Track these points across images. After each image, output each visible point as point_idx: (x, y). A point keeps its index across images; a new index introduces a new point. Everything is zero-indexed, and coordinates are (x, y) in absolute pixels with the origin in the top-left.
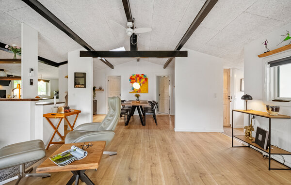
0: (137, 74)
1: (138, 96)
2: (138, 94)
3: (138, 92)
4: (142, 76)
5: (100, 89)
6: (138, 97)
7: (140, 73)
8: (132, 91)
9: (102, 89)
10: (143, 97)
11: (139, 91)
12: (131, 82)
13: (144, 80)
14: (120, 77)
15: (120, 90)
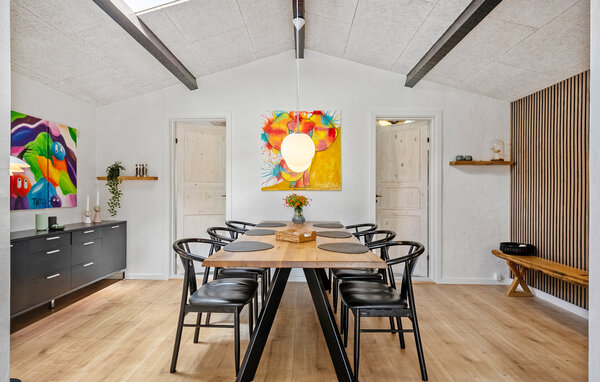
0: (295, 109)
1: (298, 204)
2: (299, 193)
3: (297, 185)
4: (314, 118)
5: (141, 173)
6: (299, 208)
7: (306, 107)
8: (274, 181)
9: (151, 173)
10: (321, 207)
11: (304, 181)
12: (269, 146)
13: (323, 135)
14: (224, 124)
15: (224, 179)
